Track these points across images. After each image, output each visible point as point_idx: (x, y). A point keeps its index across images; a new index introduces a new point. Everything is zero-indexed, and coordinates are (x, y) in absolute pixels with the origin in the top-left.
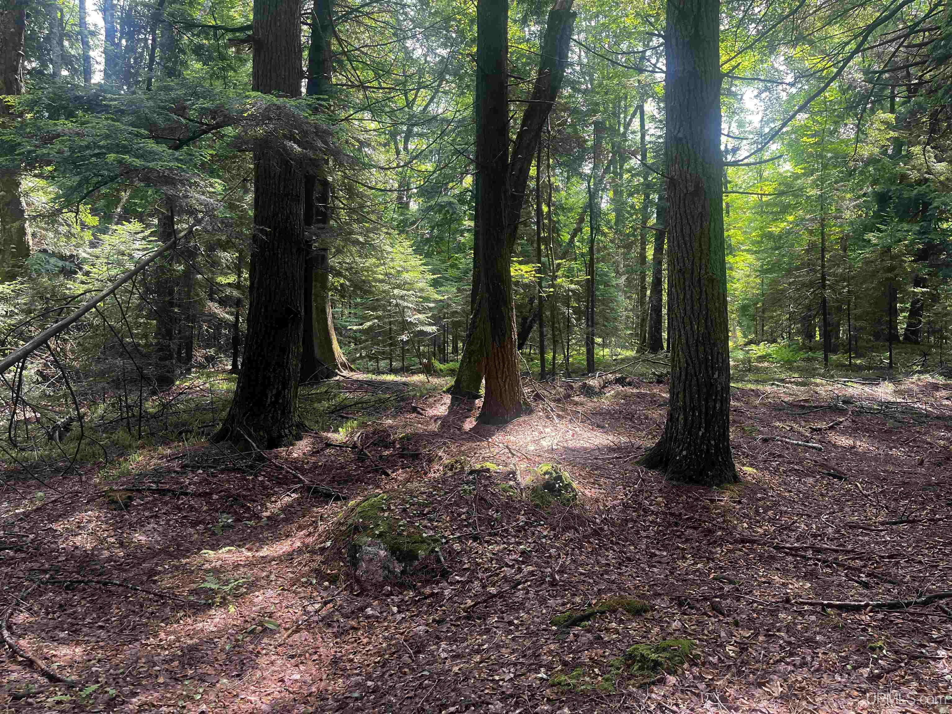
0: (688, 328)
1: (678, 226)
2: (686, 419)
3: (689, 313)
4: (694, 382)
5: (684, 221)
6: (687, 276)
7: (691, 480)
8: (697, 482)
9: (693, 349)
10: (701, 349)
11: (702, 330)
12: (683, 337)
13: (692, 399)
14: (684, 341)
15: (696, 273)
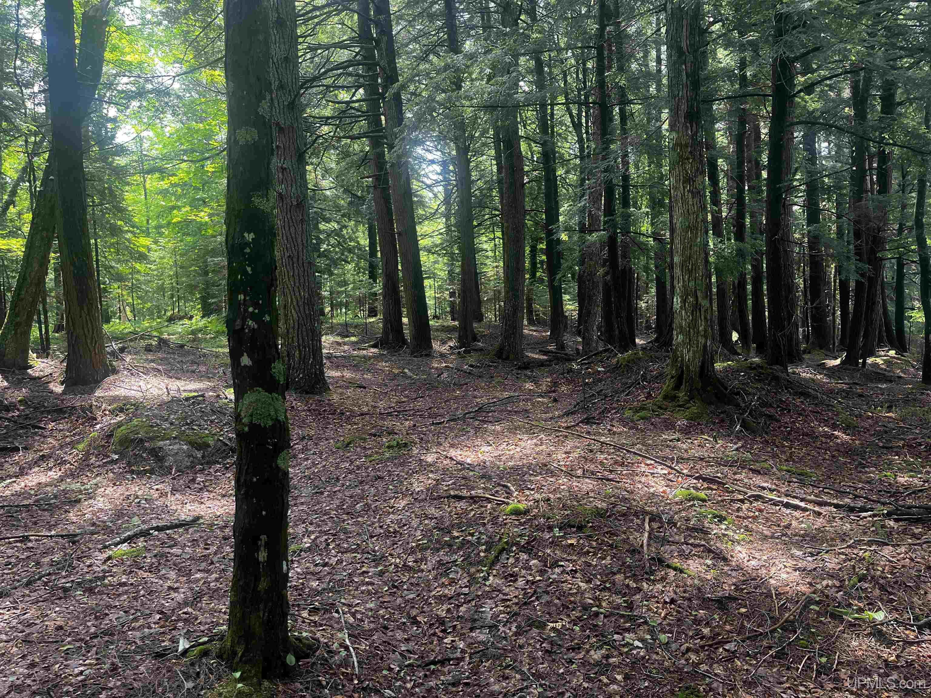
0: (297, 294)
1: (286, 225)
2: (300, 354)
3: (297, 284)
4: (304, 329)
5: (291, 224)
6: (295, 260)
7: (307, 393)
8: (312, 393)
9: (302, 308)
10: (307, 308)
11: (307, 295)
12: (294, 300)
13: (303, 341)
14: (295, 303)
15: (300, 259)
